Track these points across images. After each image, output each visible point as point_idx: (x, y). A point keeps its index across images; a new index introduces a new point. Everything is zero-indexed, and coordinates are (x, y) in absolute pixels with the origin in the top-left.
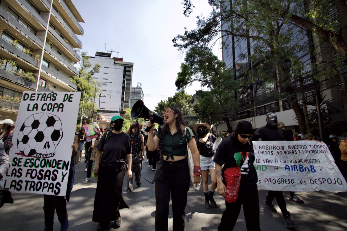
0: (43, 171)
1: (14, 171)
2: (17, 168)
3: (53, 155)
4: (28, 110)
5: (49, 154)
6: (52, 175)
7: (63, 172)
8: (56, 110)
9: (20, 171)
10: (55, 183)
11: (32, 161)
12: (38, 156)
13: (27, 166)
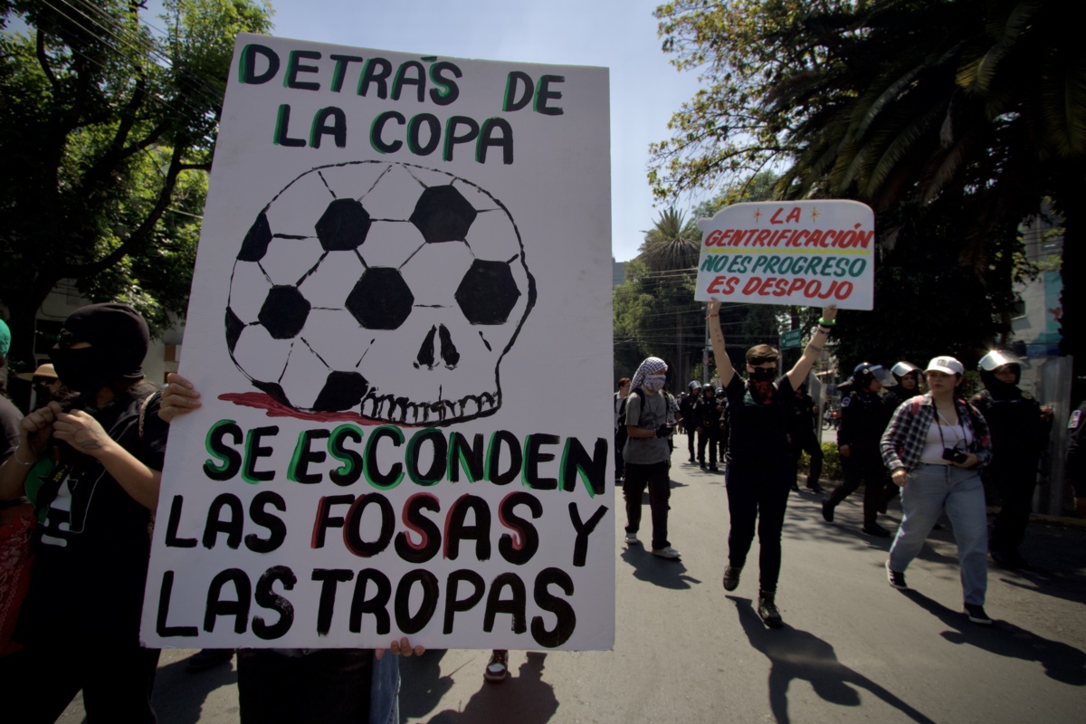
0: (433, 504)
1: (226, 514)
2: (246, 489)
3: (486, 407)
4: (282, 138)
5: (463, 403)
6: (498, 529)
7: (573, 507)
8: (466, 151)
9: (269, 508)
10: (528, 573)
11: (349, 443)
12: (384, 415)
13: (317, 479)
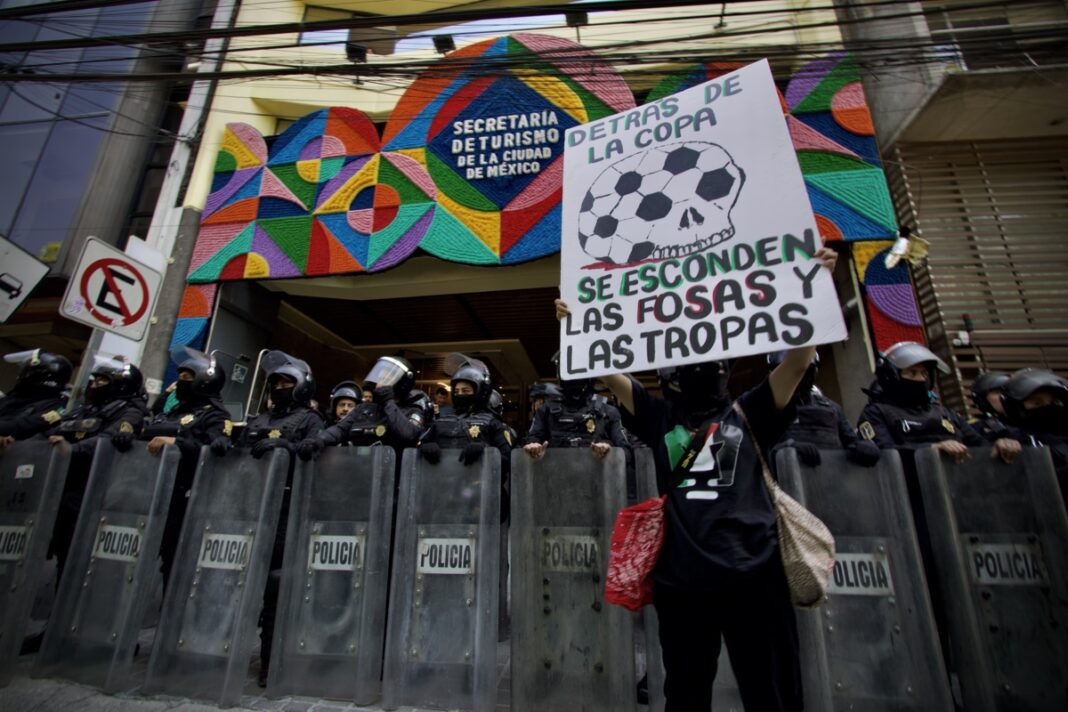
0: (703, 289)
1: (592, 317)
2: (599, 305)
3: (726, 236)
4: (593, 160)
5: (711, 238)
6: (747, 293)
7: (797, 270)
8: (687, 130)
9: (613, 310)
11: (649, 273)
12: (666, 255)
13: (635, 292)
